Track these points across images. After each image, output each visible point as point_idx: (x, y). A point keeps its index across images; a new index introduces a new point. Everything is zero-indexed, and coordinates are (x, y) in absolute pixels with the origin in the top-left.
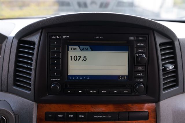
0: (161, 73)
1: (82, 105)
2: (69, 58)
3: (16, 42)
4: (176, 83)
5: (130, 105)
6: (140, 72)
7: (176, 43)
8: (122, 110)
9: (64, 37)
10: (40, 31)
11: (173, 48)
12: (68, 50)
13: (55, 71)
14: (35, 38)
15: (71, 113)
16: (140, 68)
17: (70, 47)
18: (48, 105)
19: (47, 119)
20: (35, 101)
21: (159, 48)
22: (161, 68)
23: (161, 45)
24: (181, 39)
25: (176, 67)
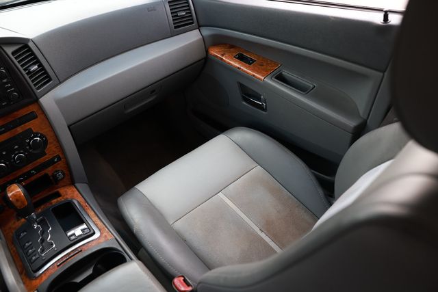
0: (27, 77)
4: (48, 78)
5: (16, 113)
6: (6, 83)
7: (31, 44)
8: (10, 120)
11: (30, 50)
16: (5, 81)
21: (13, 58)
22: (24, 73)
23: (13, 53)
24: (34, 38)
25: (40, 65)
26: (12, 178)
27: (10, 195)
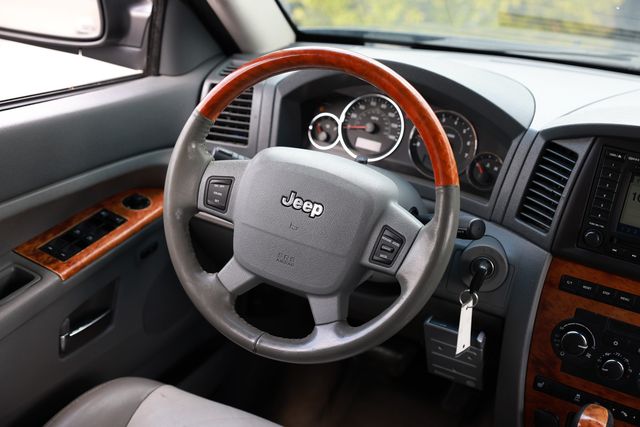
1: (630, 281)
2: (630, 196)
3: (540, 143)
9: (631, 158)
10: (592, 139)
12: (632, 181)
13: (600, 211)
14: (580, 148)
15: (607, 289)
17: (636, 178)
18: (570, 265)
19: (562, 286)
20: (550, 251)
26: (612, 399)
27: (584, 417)
